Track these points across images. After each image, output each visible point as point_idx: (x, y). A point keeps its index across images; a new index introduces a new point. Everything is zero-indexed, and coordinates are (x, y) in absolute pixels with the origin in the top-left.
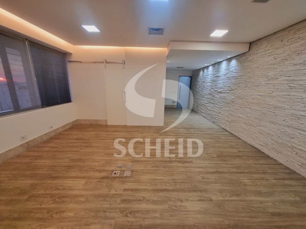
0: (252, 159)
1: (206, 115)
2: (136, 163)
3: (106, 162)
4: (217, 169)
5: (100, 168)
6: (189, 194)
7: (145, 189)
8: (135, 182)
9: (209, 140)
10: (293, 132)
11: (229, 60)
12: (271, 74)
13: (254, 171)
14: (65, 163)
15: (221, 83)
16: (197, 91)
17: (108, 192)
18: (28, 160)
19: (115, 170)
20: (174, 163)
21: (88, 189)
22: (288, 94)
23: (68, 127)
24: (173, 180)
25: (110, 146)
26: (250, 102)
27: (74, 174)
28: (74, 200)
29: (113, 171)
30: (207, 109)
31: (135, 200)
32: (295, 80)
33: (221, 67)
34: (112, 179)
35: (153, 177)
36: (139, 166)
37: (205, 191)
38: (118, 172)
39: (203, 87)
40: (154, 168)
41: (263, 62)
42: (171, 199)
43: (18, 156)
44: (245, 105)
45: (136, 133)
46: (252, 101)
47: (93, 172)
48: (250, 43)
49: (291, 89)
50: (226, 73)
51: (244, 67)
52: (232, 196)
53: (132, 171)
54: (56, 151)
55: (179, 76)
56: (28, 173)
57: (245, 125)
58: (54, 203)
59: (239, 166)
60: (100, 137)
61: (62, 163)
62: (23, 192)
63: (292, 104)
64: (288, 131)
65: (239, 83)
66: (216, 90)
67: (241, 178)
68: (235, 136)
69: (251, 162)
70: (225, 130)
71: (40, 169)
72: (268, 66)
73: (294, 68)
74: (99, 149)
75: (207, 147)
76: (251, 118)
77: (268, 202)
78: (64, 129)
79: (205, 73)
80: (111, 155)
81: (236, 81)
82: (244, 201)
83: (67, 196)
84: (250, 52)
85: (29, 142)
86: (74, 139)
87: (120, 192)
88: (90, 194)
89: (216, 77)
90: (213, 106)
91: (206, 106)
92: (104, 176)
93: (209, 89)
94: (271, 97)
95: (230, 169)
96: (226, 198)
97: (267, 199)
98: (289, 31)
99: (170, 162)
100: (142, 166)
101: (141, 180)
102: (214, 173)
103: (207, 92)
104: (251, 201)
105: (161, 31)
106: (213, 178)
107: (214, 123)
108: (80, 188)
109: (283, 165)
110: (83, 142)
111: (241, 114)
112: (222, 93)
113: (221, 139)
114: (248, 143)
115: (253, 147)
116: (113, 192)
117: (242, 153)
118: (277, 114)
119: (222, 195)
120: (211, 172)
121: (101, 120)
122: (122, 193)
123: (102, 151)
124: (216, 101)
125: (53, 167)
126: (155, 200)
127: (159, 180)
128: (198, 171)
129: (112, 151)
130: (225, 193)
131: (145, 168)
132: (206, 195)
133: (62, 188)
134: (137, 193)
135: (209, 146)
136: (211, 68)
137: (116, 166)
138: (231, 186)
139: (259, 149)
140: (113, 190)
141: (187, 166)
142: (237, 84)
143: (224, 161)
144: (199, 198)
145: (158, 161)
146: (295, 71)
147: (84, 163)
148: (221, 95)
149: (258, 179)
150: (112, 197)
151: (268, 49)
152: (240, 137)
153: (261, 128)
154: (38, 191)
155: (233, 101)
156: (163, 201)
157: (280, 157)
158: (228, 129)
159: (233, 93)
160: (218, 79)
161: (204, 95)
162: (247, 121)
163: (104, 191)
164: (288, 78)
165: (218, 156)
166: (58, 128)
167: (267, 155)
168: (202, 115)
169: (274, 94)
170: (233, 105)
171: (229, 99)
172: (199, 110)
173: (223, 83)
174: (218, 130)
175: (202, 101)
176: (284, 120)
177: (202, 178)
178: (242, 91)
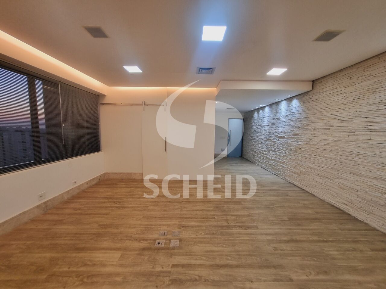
0: (336, 223)
1: (266, 166)
2: (184, 228)
3: (146, 227)
4: (292, 236)
5: (137, 236)
6: (260, 271)
7: (201, 265)
8: (186, 255)
9: (274, 198)
10: (384, 185)
11: (290, 100)
12: (344, 115)
13: (342, 239)
14: (93, 229)
15: (281, 126)
16: (252, 136)
17: (152, 268)
18: (45, 226)
19: (158, 239)
20: (233, 228)
21: (126, 265)
22: (369, 138)
23: (94, 183)
24: (235, 251)
25: (148, 207)
26: (321, 148)
27: (105, 244)
28: (108, 280)
29: (155, 240)
30: (267, 158)
31: (189, 280)
32: (374, 122)
33: (280, 107)
34: (156, 251)
35: (208, 248)
36: (188, 233)
37: (281, 267)
38: (162, 241)
39: (259, 132)
40: (209, 236)
41: (332, 102)
42: (236, 279)
43: (33, 221)
44: (316, 153)
45: (180, 189)
46: (324, 147)
47: (130, 242)
48: (313, 81)
49: (371, 132)
50: (287, 115)
51: (308, 107)
52: (318, 273)
53: (181, 240)
54: (81, 214)
55: (229, 119)
56: (46, 243)
57: (319, 177)
58: (81, 284)
59: (319, 232)
60: (135, 195)
61: (89, 230)
62: (40, 270)
63: (377, 150)
64: (377, 185)
65: (305, 126)
66: (276, 135)
67: (326, 249)
68: (308, 192)
69: (334, 227)
70: (293, 184)
71: (61, 237)
72: (339, 106)
73: (371, 108)
74: (135, 210)
75: (273, 207)
76: (325, 169)
77: (369, 283)
78: (89, 185)
79: (260, 115)
80: (151, 219)
81: (300, 124)
82: (335, 281)
83: (98, 275)
84: (314, 91)
85: (48, 201)
86: (102, 198)
87: (168, 268)
88: (129, 272)
89: (275, 119)
90: (274, 154)
91: (265, 154)
92: (144, 247)
93: (267, 134)
94: (347, 142)
95: (309, 236)
96: (312, 277)
97: (368, 279)
98: (357, 68)
99: (228, 227)
100: (192, 233)
101: (194, 252)
102: (288, 241)
103: (265, 137)
104: (345, 281)
105: (211, 71)
106: (289, 249)
107: (277, 176)
108: (115, 263)
109: (378, 230)
110: (114, 202)
111: (312, 164)
112: (284, 139)
113: (290, 196)
114: (326, 202)
115: (333, 206)
116: (158, 269)
117: (321, 214)
118: (359, 162)
119: (304, 273)
120: (285, 240)
121: (135, 174)
122: (170, 269)
123: (139, 213)
124: (277, 148)
125: (78, 236)
126: (216, 279)
127: (217, 251)
128: (267, 240)
129: (152, 213)
130: (308, 270)
131: (197, 235)
132: (282, 273)
133: (91, 264)
134: (190, 270)
135: (275, 206)
136: (267, 109)
137: (159, 233)
138: (314, 260)
139: (342, 209)
140: (158, 266)
141: (251, 233)
142: (302, 127)
143: (299, 225)
144: (274, 277)
145: (213, 226)
146: (372, 111)
147: (117, 229)
148: (283, 140)
149: (349, 251)
150: (158, 276)
151: (335, 87)
152: (314, 194)
153: (341, 181)
154: (60, 268)
155: (300, 148)
156: (227, 281)
157: (371, 219)
158: (296, 183)
159: (298, 138)
160: (277, 122)
161: (261, 141)
162: (321, 173)
163: (146, 267)
164: (365, 120)
165: (290, 219)
166: (83, 184)
167: (354, 217)
168: (261, 166)
169: (351, 138)
170: (300, 152)
171: (295, 145)
172: (256, 160)
173: (285, 126)
174: (284, 185)
175: (260, 149)
176: (369, 170)
177: (274, 248)
178: (310, 135)
